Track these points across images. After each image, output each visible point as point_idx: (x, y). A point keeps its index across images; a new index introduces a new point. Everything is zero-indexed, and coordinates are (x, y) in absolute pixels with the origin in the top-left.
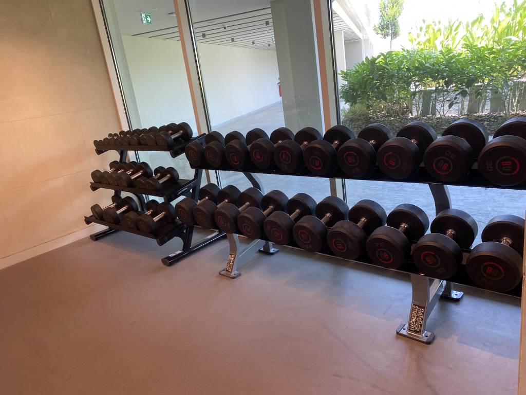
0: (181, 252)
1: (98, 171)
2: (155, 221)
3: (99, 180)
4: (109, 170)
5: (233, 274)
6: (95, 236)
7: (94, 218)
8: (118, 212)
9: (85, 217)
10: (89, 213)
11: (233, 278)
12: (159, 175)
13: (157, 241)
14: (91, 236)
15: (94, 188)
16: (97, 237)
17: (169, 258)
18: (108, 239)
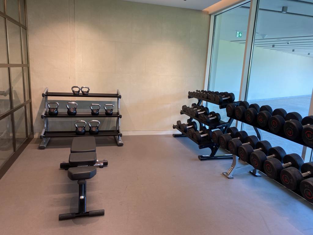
0: (209, 156)
1: (185, 106)
2: (201, 136)
3: (185, 110)
4: (191, 107)
5: (229, 176)
6: (175, 135)
7: (177, 127)
8: (188, 127)
9: (174, 125)
10: (176, 124)
11: (229, 178)
12: (211, 115)
13: (199, 146)
14: (173, 134)
15: (182, 113)
16: (176, 136)
17: (202, 157)
18: (180, 138)
